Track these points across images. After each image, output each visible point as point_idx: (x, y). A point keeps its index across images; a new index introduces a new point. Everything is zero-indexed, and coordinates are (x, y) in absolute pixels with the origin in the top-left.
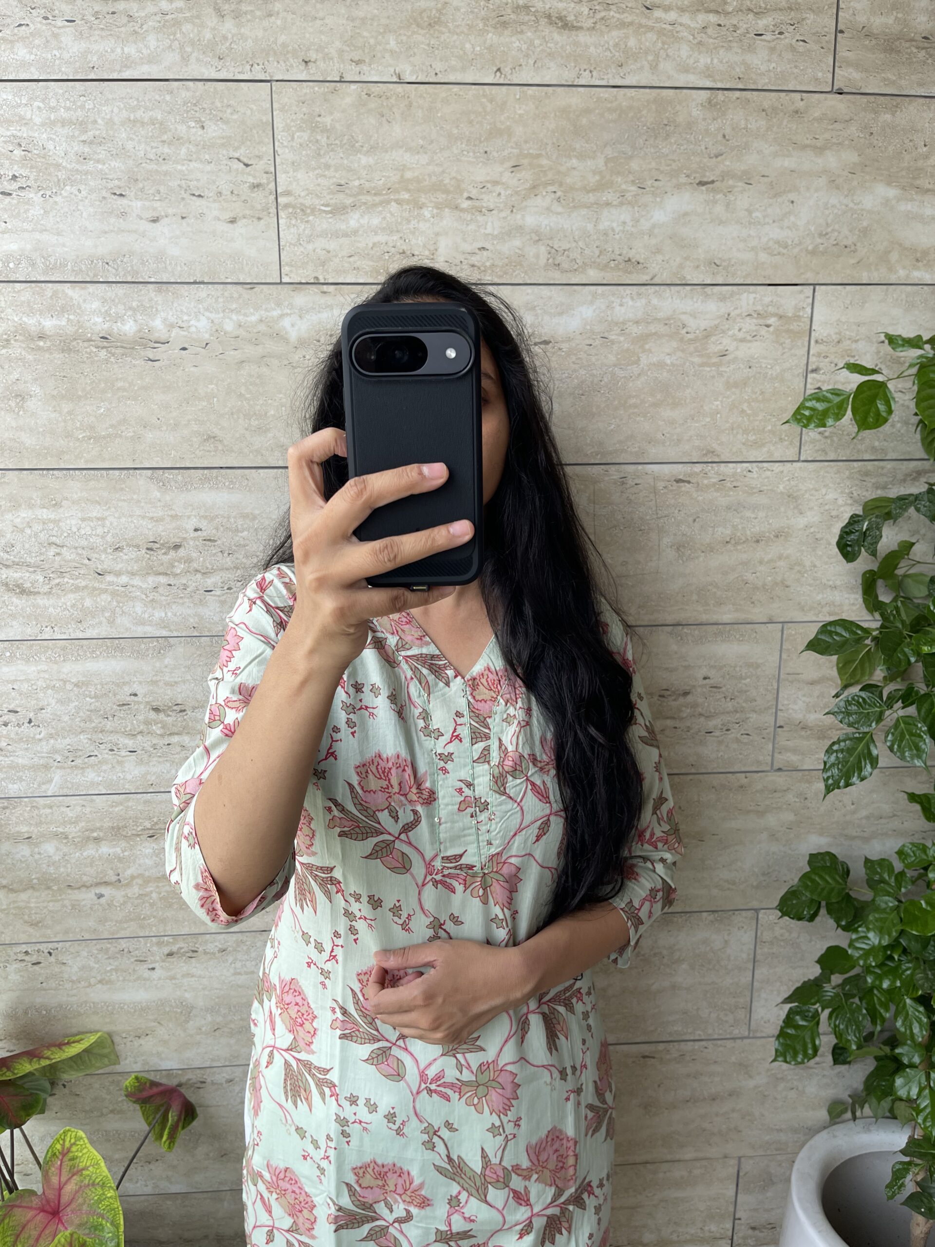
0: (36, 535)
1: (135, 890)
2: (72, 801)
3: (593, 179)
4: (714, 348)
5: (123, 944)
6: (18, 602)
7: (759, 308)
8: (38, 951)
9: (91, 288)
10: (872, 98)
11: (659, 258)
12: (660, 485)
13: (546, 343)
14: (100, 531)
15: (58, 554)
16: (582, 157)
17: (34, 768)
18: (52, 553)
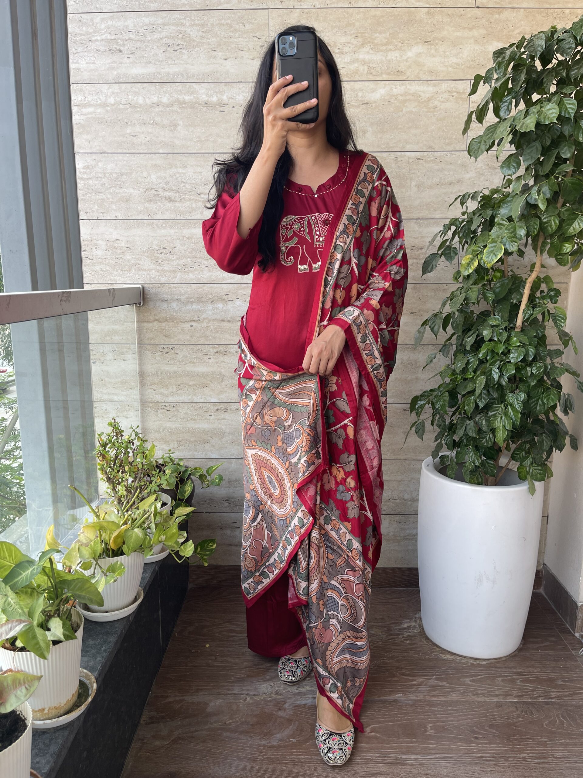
0: (177, 179)
1: (205, 324)
2: (183, 286)
3: (385, 41)
4: (431, 105)
5: (199, 347)
6: (169, 205)
7: (449, 89)
8: (168, 348)
9: (202, 84)
10: (490, 9)
11: (410, 70)
12: (411, 160)
13: (367, 103)
14: (200, 177)
15: (185, 186)
16: (380, 33)
17: (170, 271)
18: (182, 186)
